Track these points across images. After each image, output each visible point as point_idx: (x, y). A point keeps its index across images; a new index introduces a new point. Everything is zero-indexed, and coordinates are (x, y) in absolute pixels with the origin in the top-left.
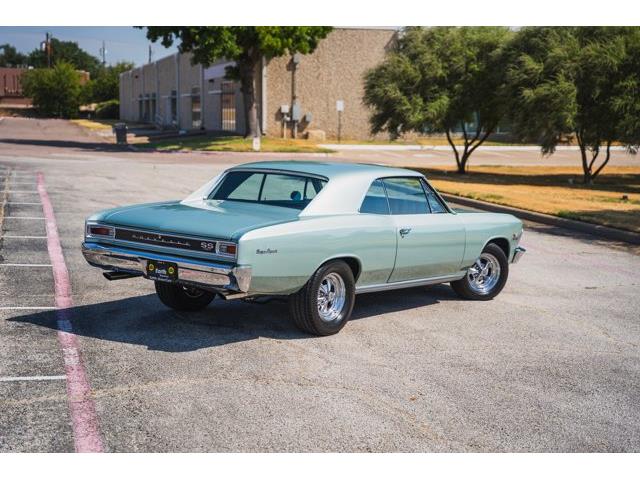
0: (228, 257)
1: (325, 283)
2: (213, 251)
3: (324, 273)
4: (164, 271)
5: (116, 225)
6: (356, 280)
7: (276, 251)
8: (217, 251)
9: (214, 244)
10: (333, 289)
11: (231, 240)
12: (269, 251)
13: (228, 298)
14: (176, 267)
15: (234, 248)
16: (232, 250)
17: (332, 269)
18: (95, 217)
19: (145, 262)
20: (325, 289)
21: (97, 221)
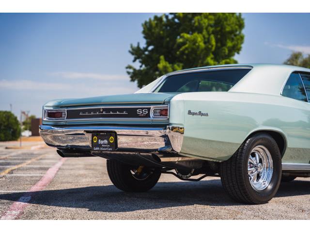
0: (161, 119)
1: (253, 155)
2: (148, 116)
3: (252, 145)
4: (106, 141)
5: (67, 107)
6: (282, 155)
7: (207, 115)
8: (151, 115)
9: (149, 109)
10: (261, 161)
11: (164, 103)
12: (200, 114)
13: (163, 160)
14: (115, 135)
15: (166, 110)
16: (165, 112)
17: (260, 141)
18: (52, 104)
19: (89, 136)
20: (254, 161)
21: (53, 106)
